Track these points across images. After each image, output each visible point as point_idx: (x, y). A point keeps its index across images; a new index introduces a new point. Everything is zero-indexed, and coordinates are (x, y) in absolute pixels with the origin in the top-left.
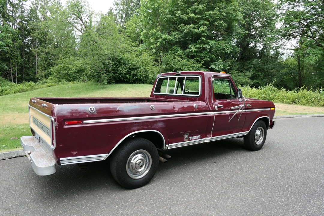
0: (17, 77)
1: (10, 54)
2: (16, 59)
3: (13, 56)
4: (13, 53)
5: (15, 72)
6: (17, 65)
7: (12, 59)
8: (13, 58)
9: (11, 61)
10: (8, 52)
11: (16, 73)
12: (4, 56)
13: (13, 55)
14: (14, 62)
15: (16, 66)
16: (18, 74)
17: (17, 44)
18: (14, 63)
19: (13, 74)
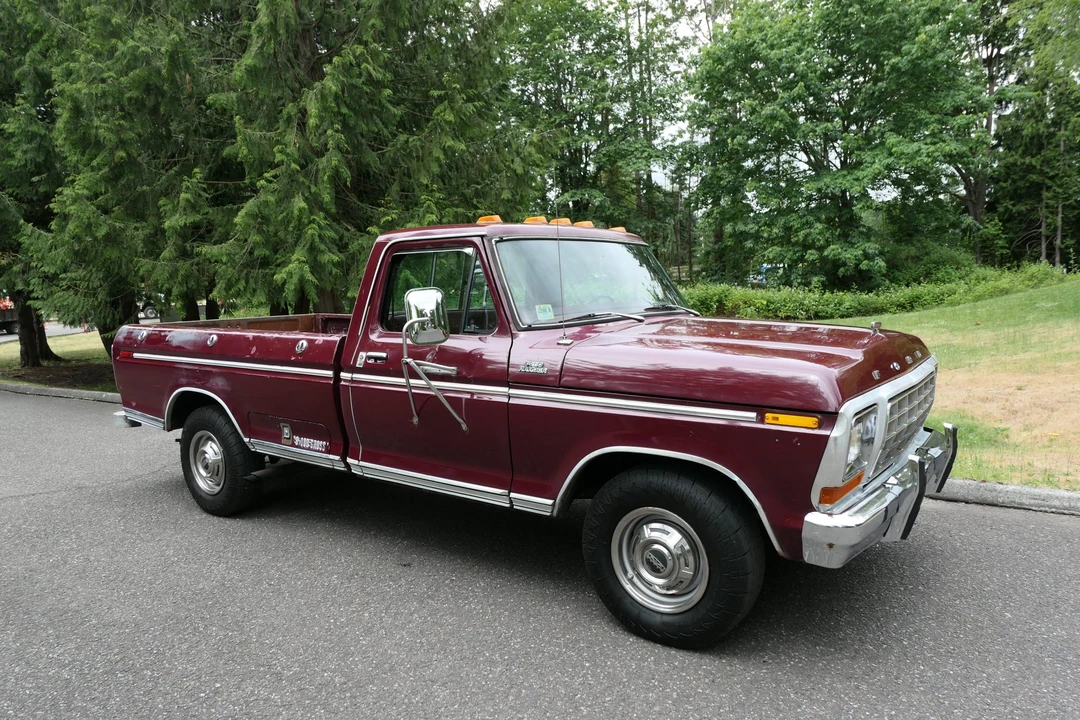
0: (1060, 249)
1: (1041, 173)
2: (1060, 186)
3: (1052, 178)
4: (1053, 168)
5: (1055, 229)
6: (1064, 207)
7: (1049, 188)
8: (1049, 182)
9: (1045, 194)
10: (1034, 167)
11: (1059, 233)
12: (1021, 184)
13: (1052, 174)
14: (1056, 197)
15: (1060, 209)
16: (1064, 237)
17: (1067, 133)
18: (1051, 202)
19: (1047, 237)
